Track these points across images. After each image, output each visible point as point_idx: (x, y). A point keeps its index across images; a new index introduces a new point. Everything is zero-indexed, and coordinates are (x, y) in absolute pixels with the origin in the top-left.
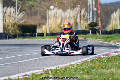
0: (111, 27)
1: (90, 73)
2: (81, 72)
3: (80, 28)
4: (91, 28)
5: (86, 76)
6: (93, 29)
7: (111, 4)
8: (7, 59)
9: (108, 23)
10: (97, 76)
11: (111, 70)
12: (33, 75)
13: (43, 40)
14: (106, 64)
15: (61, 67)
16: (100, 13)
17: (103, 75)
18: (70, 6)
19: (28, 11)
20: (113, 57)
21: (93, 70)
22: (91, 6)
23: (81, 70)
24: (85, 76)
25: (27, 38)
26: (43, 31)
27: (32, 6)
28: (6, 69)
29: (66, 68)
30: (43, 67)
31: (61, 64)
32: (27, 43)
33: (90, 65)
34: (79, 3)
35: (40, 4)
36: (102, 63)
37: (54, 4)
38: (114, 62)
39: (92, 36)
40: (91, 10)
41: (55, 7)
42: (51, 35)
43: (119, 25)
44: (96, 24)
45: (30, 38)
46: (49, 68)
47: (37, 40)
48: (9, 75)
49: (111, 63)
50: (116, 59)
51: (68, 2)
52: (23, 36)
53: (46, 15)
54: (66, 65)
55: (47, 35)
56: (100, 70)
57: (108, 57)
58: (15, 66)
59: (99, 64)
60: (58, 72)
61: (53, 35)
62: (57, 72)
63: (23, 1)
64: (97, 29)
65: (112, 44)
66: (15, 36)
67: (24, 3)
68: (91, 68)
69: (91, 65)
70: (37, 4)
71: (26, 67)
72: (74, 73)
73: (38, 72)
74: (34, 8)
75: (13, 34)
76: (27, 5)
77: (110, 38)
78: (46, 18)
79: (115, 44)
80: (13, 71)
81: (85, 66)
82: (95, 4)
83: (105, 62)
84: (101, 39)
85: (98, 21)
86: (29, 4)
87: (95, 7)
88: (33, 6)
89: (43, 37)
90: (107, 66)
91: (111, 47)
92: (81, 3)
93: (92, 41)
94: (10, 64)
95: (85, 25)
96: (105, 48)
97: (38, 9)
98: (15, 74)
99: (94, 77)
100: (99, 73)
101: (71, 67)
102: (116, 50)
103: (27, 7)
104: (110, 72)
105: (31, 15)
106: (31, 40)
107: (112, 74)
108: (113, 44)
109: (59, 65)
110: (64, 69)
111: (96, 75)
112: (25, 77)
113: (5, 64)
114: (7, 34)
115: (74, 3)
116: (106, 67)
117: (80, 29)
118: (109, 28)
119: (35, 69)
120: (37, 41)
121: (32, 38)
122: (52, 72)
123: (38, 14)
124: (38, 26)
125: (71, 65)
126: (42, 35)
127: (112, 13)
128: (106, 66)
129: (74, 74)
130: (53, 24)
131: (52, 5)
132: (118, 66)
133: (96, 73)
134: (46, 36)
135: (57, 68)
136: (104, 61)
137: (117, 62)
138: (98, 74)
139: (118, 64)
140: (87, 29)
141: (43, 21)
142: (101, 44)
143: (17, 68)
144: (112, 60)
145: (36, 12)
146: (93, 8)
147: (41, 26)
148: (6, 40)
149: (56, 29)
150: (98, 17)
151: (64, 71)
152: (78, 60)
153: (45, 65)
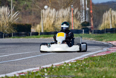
0: (103, 27)
1: (84, 71)
2: (76, 70)
3: (73, 27)
4: (84, 27)
5: (80, 74)
6: (86, 28)
7: (103, 4)
8: (3, 57)
9: (100, 22)
10: (91, 75)
11: (104, 68)
12: (29, 73)
13: (37, 39)
14: (100, 62)
15: (56, 65)
16: (93, 13)
17: (96, 73)
18: (63, 5)
19: (23, 11)
20: (106, 55)
21: (87, 68)
22: (83, 6)
25: (22, 37)
26: (37, 30)
27: (26, 6)
28: (2, 68)
29: (61, 66)
31: (56, 62)
32: (22, 42)
34: (72, 3)
35: (34, 3)
36: (95, 61)
37: (48, 4)
38: (107, 60)
39: (85, 35)
40: (83, 10)
41: (48, 6)
42: (45, 34)
43: (111, 24)
44: (88, 24)
45: (25, 37)
46: (44, 67)
47: (31, 39)
48: (6, 73)
49: (104, 61)
50: (108, 58)
51: (61, 2)
52: (19, 35)
53: (41, 14)
54: (61, 63)
56: (93, 68)
57: (102, 55)
58: (11, 64)
59: (93, 63)
60: (53, 70)
61: (47, 34)
63: (18, 1)
65: (104, 43)
66: (10, 35)
67: (19, 3)
68: (85, 66)
69: (84, 63)
70: (31, 4)
71: (22, 65)
72: (68, 71)
74: (29, 8)
75: (8, 33)
76: (22, 5)
77: (103, 37)
78: (40, 18)
79: (107, 43)
80: (10, 69)
82: (88, 4)
83: (99, 60)
84: (93, 38)
85: (90, 21)
86: (24, 4)
87: (88, 7)
88: (28, 6)
89: (37, 36)
90: (101, 64)
91: (104, 46)
92: (74, 3)
93: (84, 40)
94: (6, 62)
95: (77, 25)
96: (97, 47)
97: (33, 9)
98: (11, 72)
99: (88, 74)
100: (93, 71)
101: (65, 65)
102: (108, 48)
103: (21, 7)
104: (103, 70)
105: (26, 15)
106: (26, 39)
107: (106, 72)
108: (106, 43)
109: (54, 63)
111: (90, 73)
112: (22, 74)
113: (2, 62)
114: (3, 34)
115: (67, 3)
116: (99, 66)
117: (73, 29)
118: (101, 28)
119: (31, 67)
121: (27, 37)
122: (47, 70)
123: (33, 14)
124: (32, 25)
125: (65, 63)
128: (99, 64)
129: (69, 73)
131: (46, 5)
132: (111, 65)
133: (90, 72)
134: (41, 35)
135: (52, 66)
136: (97, 60)
137: (110, 61)
139: (111, 62)
140: (80, 29)
141: (37, 21)
142: (94, 43)
143: (13, 66)
144: (105, 58)
145: (31, 11)
146: (86, 8)
147: (35, 26)
148: (2, 39)
149: (50, 28)
150: (91, 16)
151: (58, 69)
152: (72, 58)
153: (40, 63)
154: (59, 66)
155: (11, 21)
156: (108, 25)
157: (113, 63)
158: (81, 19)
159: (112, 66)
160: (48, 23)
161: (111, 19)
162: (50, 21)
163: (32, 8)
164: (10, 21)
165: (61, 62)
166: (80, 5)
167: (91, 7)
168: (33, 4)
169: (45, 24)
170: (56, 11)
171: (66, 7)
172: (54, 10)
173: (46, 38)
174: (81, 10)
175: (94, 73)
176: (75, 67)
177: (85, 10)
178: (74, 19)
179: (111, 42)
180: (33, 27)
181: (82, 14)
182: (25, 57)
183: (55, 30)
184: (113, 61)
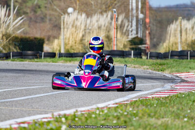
0: (166, 47)
1: (129, 124)
2: (115, 122)
3: (115, 46)
4: (134, 46)
6: (137, 49)
7: (169, 9)
9: (161, 39)
11: (163, 120)
12: (36, 123)
13: (54, 63)
14: (157, 109)
15: (81, 111)
16: (150, 22)
17: (150, 128)
18: (101, 8)
19: (31, 14)
20: (168, 97)
21: (134, 119)
22: (134, 11)
23: (114, 117)
25: (28, 60)
26: (54, 48)
27: (37, 7)
29: (90, 114)
30: (52, 111)
31: (82, 106)
32: (28, 69)
33: (129, 109)
34: (116, 4)
35: (50, 3)
36: (149, 106)
37: (75, 5)
39: (135, 61)
40: (134, 17)
41: (75, 9)
42: (67, 57)
43: (179, 43)
44: (141, 41)
45: (33, 60)
46: (62, 113)
47: (43, 63)
49: (164, 108)
50: (172, 102)
51: (97, 2)
52: (22, 55)
53: (61, 22)
54: (91, 107)
55: (61, 55)
57: (161, 97)
58: (7, 106)
59: (145, 109)
60: (77, 119)
61: (70, 57)
62: (74, 119)
64: (143, 48)
65: (167, 76)
66: (8, 55)
67: (25, 2)
68: (131, 115)
69: (131, 109)
70: (46, 4)
71: (24, 109)
72: (103, 122)
73: (44, 118)
74: (41, 11)
75: (4, 52)
76: (29, 4)
77: (165, 64)
78: (60, 28)
79: (172, 76)
80: (3, 114)
81: (121, 112)
82: (142, 8)
84: (149, 66)
85: (145, 36)
86: (33, 4)
87: (142, 12)
88: (39, 7)
89: (54, 59)
90: (158, 112)
91: (165, 81)
92: (118, 5)
93: (133, 69)
95: (123, 42)
97: (48, 12)
98: (6, 120)
102: (173, 85)
103: (29, 8)
104: (162, 124)
105: (36, 22)
106: (34, 63)
107: (166, 127)
108: (169, 76)
109: (79, 107)
110: (86, 115)
111: (139, 127)
112: (22, 125)
115: (107, 5)
116: (155, 115)
117: (115, 49)
118: (162, 49)
119: (39, 112)
120: (44, 65)
121: (36, 60)
122: (66, 119)
123: (48, 21)
124: (46, 40)
125: (98, 108)
126: (52, 55)
127: (170, 24)
128: (156, 112)
131: (71, 7)
132: (176, 114)
133: (140, 125)
134: (59, 57)
135: (75, 112)
136: (153, 105)
137: (175, 107)
138: (143, 126)
139: (175, 110)
140: (127, 49)
141: (55, 33)
142: (149, 75)
143: (9, 110)
144: (167, 103)
145: (44, 16)
146: (138, 13)
147: (51, 41)
150: (147, 29)
151: (86, 118)
152: (110, 100)
153: (55, 106)
154: (87, 112)
155: (11, 32)
156: (176, 44)
157: (179, 112)
158: (130, 32)
159: (177, 116)
160: (73, 38)
161: (181, 36)
163: (46, 10)
164: (8, 31)
165: (92, 105)
166: (129, 10)
167: (148, 12)
168: (49, 5)
169: (68, 38)
170: (88, 17)
171: (106, 11)
172: (84, 15)
173: (69, 64)
174: (130, 17)
175: (146, 128)
176: (113, 115)
177: (137, 17)
178: (117, 33)
179: (178, 75)
180: (47, 42)
181: (132, 24)
182: (30, 95)
183: (85, 49)
184: (180, 108)
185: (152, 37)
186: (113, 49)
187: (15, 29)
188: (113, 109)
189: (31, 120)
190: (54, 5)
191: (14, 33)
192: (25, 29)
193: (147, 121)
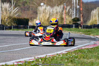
0: (91, 22)
1: (73, 62)
2: (66, 61)
3: (65, 22)
4: (75, 22)
7: (92, 3)
8: (4, 47)
9: (88, 18)
11: (91, 60)
12: (26, 62)
15: (49, 56)
16: (82, 10)
17: (84, 64)
18: (57, 3)
19: (22, 7)
20: (92, 48)
21: (76, 59)
24: (69, 64)
25: (21, 30)
26: (34, 24)
27: (25, 3)
28: (3, 56)
30: (34, 55)
32: (21, 34)
36: (83, 53)
37: (44, 2)
38: (94, 53)
39: (75, 30)
41: (44, 4)
43: (98, 21)
44: (78, 20)
45: (23, 30)
46: (39, 56)
47: (29, 31)
48: (6, 61)
49: (91, 53)
50: (95, 50)
52: (18, 27)
53: (37, 10)
56: (82, 59)
57: (89, 48)
58: (11, 53)
59: (81, 54)
62: (46, 60)
64: (79, 23)
65: (92, 37)
66: (11, 27)
68: (74, 57)
69: (74, 55)
71: (20, 55)
72: (60, 61)
73: (30, 59)
74: (27, 5)
75: (9, 25)
76: (21, 1)
77: (90, 31)
78: (37, 13)
79: (94, 37)
80: (9, 57)
81: (69, 56)
82: (78, 3)
84: (82, 32)
85: (80, 17)
86: (23, 1)
87: (78, 5)
88: (26, 3)
91: (91, 40)
92: (66, 1)
94: (6, 52)
95: (69, 20)
96: (86, 40)
97: (31, 5)
98: (11, 61)
99: (77, 65)
101: (57, 56)
102: (95, 42)
103: (21, 3)
104: (90, 61)
105: (24, 10)
107: (92, 63)
109: (48, 54)
110: (51, 58)
111: (79, 64)
112: (19, 63)
113: (3, 51)
114: (4, 26)
115: (61, 1)
117: (65, 24)
118: (89, 23)
119: (28, 56)
121: (25, 30)
122: (42, 60)
123: (31, 10)
124: (30, 19)
125: (58, 54)
126: (33, 27)
127: (92, 11)
128: (87, 56)
130: (43, 19)
131: (42, 3)
132: (97, 57)
133: (79, 62)
135: (45, 56)
136: (85, 52)
137: (97, 53)
138: (80, 63)
139: (97, 55)
140: (71, 24)
141: (34, 16)
142: (83, 37)
143: (12, 55)
144: (92, 51)
145: (29, 7)
146: (76, 6)
147: (33, 20)
148: (3, 31)
149: (45, 22)
150: (81, 13)
151: (51, 59)
152: (63, 50)
153: (35, 53)
154: (52, 56)
155: (12, 16)
156: (96, 21)
158: (72, 15)
162: (46, 16)
163: (30, 4)
164: (10, 15)
165: (54, 53)
166: (72, 3)
167: (81, 5)
168: (31, 1)
169: (41, 18)
171: (60, 5)
172: (49, 7)
174: (73, 7)
175: (82, 64)
176: (65, 58)
177: (76, 7)
179: (97, 36)
180: (30, 21)
182: (23, 48)
185: (84, 17)
186: (64, 24)
187: (14, 14)
188: (65, 54)
189: (23, 61)
190: (34, 1)
191: (13, 16)
192: (19, 14)
193: (82, 60)
